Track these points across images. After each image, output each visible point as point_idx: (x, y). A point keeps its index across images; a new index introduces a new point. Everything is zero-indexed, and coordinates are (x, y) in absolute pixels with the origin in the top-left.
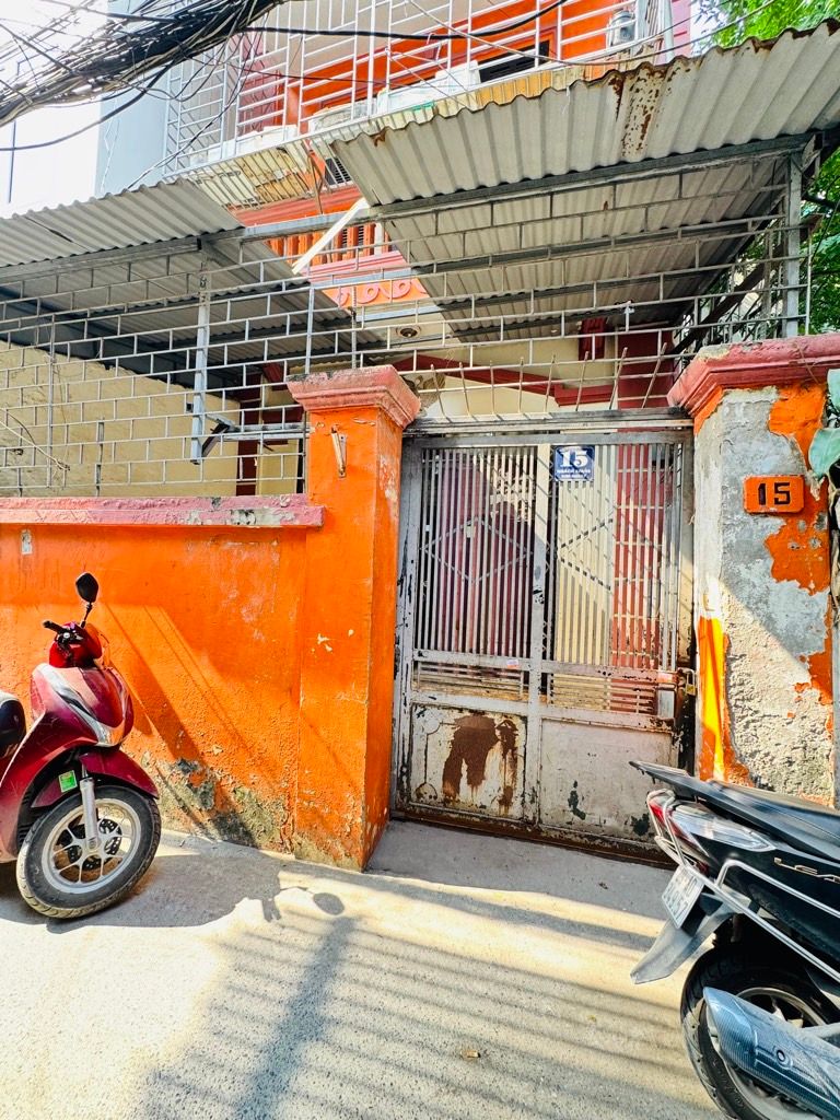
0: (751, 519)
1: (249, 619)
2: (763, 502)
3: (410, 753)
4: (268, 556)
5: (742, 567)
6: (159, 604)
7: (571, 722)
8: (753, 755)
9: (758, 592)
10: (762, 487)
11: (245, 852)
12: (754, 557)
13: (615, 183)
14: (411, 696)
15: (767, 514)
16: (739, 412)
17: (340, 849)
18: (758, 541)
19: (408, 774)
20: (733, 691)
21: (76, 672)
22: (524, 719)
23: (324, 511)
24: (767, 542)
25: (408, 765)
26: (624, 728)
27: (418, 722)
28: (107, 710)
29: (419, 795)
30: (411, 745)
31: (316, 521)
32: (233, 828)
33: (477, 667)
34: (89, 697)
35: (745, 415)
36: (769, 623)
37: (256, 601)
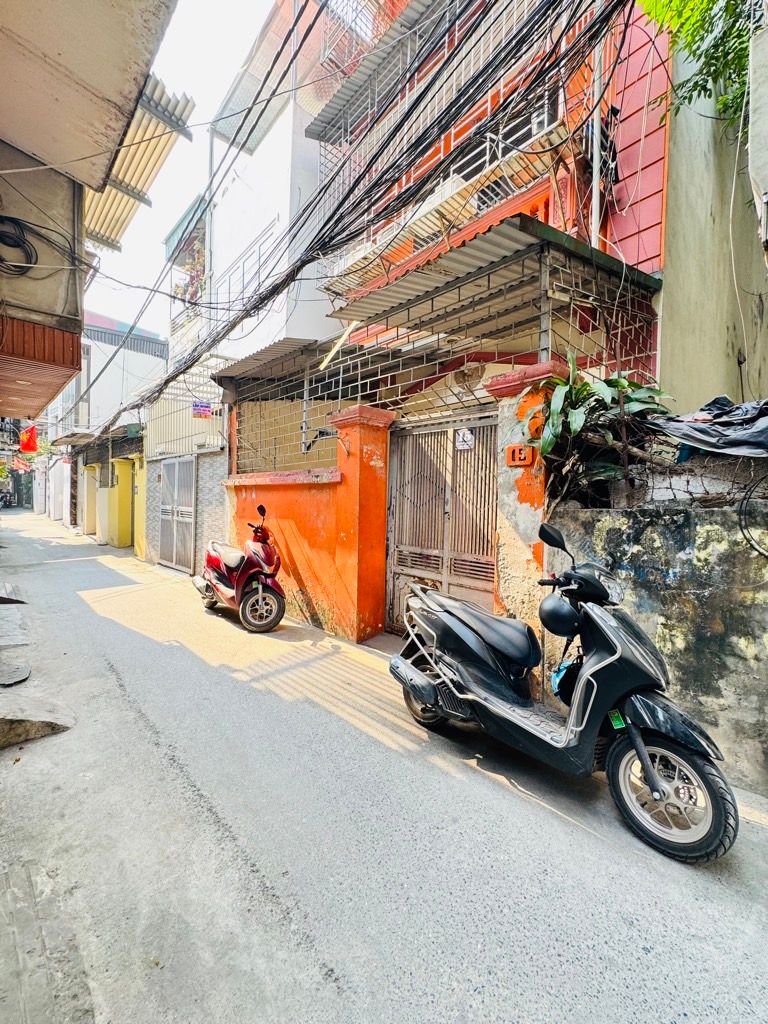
0: (509, 469)
1: (320, 525)
2: (514, 460)
3: (394, 598)
4: (324, 496)
5: (505, 496)
6: (292, 519)
7: (461, 586)
8: (507, 598)
9: (512, 509)
10: (514, 452)
11: (318, 630)
12: (512, 489)
13: (459, 287)
14: (394, 568)
15: (517, 466)
16: (506, 409)
17: (349, 632)
18: (512, 481)
19: (392, 609)
20: (500, 563)
21: (259, 545)
22: (441, 583)
23: (342, 475)
24: (516, 481)
25: (392, 604)
26: (486, 591)
27: (397, 582)
28: (269, 560)
29: (397, 621)
30: (394, 594)
31: (339, 479)
32: (317, 622)
33: (420, 554)
34: (262, 554)
35: (508, 411)
36: (516, 526)
37: (322, 517)
